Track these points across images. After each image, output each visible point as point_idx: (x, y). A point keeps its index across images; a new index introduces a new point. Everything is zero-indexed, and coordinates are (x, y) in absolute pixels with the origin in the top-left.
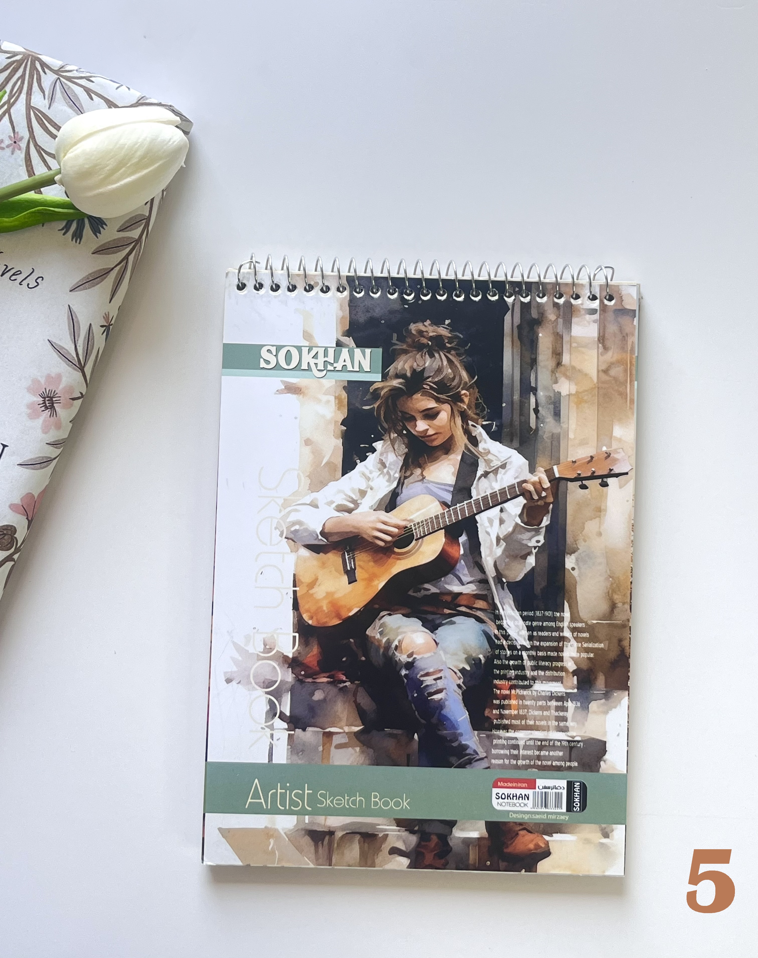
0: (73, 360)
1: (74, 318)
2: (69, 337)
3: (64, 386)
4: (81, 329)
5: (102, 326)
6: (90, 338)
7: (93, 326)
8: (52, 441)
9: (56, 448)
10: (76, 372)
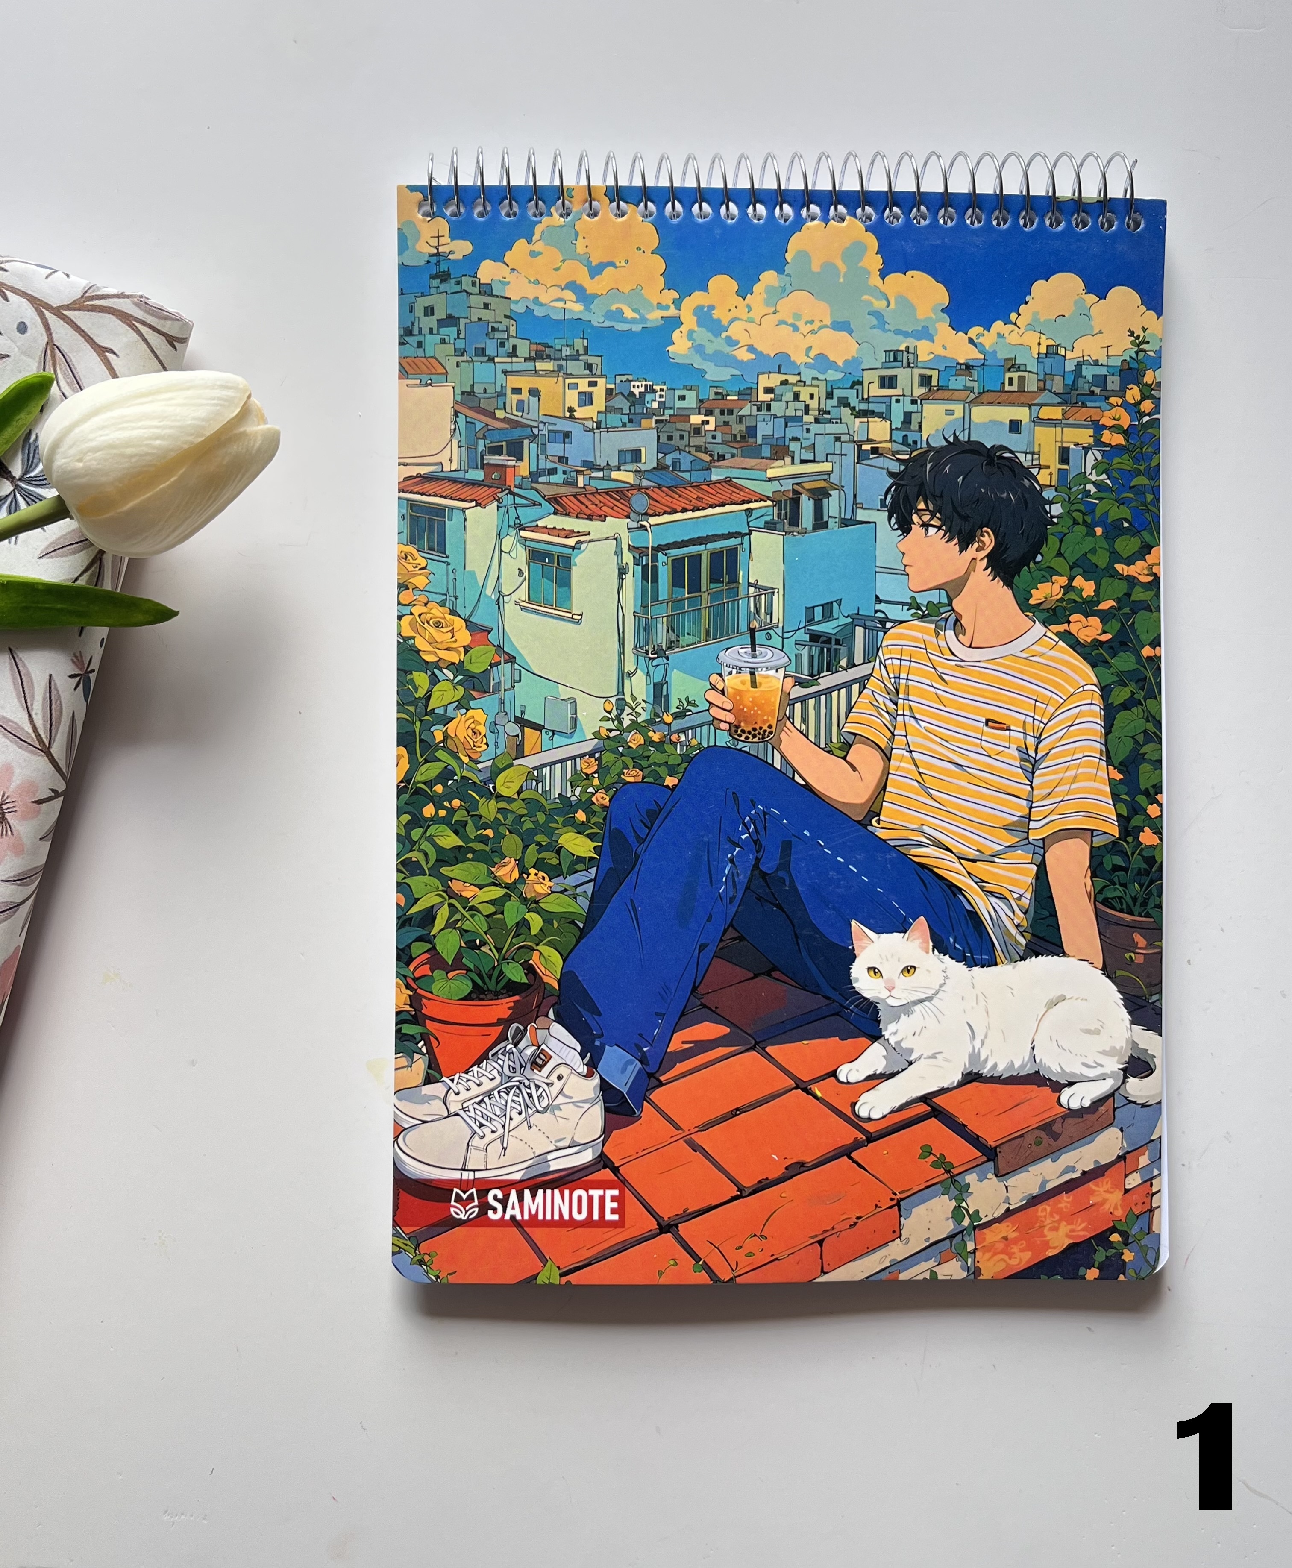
0: (28, 738)
1: (21, 668)
2: (16, 700)
3: (18, 782)
4: (36, 685)
5: (72, 676)
6: (53, 698)
7: (55, 677)
8: (12, 874)
9: (20, 885)
10: (35, 758)
